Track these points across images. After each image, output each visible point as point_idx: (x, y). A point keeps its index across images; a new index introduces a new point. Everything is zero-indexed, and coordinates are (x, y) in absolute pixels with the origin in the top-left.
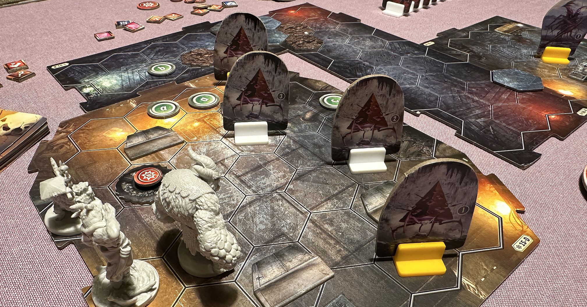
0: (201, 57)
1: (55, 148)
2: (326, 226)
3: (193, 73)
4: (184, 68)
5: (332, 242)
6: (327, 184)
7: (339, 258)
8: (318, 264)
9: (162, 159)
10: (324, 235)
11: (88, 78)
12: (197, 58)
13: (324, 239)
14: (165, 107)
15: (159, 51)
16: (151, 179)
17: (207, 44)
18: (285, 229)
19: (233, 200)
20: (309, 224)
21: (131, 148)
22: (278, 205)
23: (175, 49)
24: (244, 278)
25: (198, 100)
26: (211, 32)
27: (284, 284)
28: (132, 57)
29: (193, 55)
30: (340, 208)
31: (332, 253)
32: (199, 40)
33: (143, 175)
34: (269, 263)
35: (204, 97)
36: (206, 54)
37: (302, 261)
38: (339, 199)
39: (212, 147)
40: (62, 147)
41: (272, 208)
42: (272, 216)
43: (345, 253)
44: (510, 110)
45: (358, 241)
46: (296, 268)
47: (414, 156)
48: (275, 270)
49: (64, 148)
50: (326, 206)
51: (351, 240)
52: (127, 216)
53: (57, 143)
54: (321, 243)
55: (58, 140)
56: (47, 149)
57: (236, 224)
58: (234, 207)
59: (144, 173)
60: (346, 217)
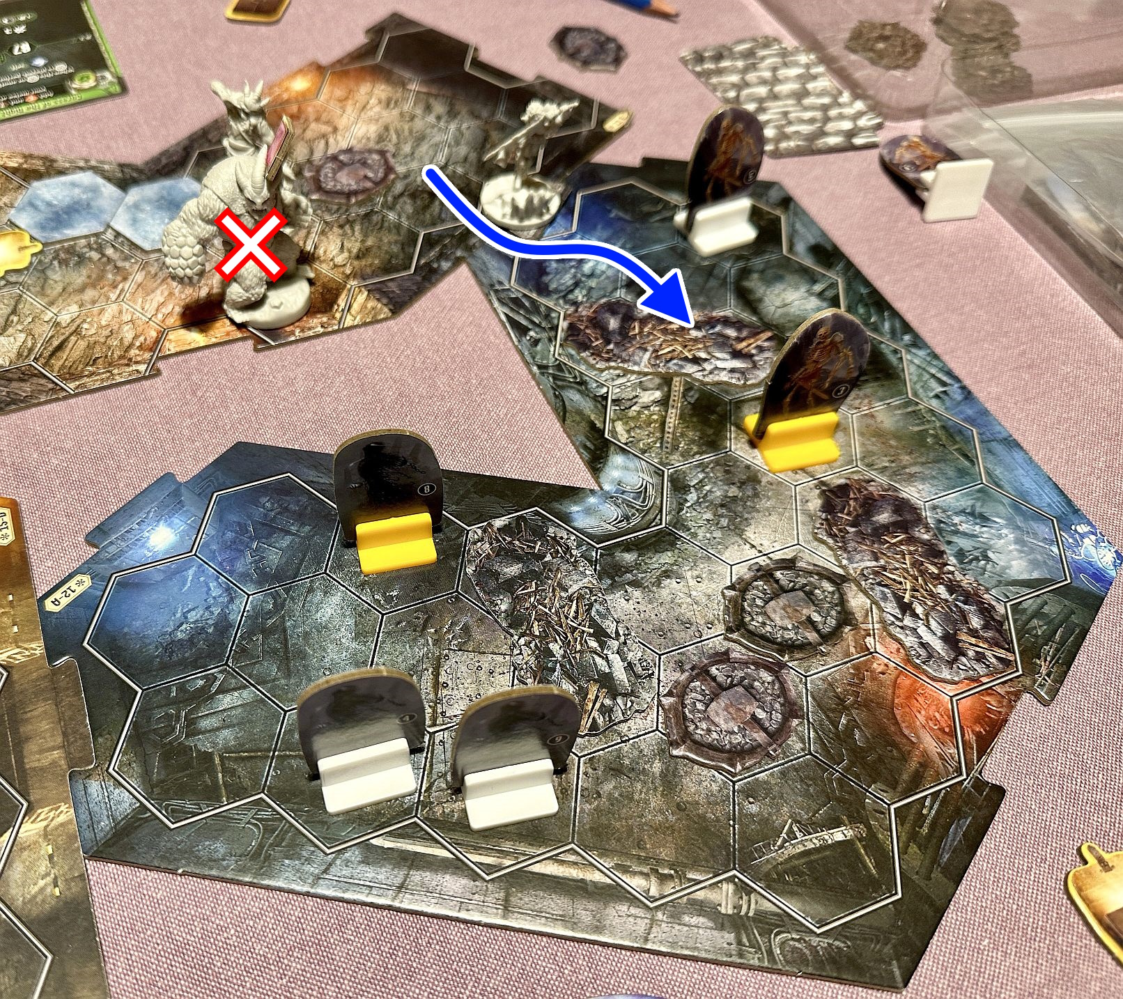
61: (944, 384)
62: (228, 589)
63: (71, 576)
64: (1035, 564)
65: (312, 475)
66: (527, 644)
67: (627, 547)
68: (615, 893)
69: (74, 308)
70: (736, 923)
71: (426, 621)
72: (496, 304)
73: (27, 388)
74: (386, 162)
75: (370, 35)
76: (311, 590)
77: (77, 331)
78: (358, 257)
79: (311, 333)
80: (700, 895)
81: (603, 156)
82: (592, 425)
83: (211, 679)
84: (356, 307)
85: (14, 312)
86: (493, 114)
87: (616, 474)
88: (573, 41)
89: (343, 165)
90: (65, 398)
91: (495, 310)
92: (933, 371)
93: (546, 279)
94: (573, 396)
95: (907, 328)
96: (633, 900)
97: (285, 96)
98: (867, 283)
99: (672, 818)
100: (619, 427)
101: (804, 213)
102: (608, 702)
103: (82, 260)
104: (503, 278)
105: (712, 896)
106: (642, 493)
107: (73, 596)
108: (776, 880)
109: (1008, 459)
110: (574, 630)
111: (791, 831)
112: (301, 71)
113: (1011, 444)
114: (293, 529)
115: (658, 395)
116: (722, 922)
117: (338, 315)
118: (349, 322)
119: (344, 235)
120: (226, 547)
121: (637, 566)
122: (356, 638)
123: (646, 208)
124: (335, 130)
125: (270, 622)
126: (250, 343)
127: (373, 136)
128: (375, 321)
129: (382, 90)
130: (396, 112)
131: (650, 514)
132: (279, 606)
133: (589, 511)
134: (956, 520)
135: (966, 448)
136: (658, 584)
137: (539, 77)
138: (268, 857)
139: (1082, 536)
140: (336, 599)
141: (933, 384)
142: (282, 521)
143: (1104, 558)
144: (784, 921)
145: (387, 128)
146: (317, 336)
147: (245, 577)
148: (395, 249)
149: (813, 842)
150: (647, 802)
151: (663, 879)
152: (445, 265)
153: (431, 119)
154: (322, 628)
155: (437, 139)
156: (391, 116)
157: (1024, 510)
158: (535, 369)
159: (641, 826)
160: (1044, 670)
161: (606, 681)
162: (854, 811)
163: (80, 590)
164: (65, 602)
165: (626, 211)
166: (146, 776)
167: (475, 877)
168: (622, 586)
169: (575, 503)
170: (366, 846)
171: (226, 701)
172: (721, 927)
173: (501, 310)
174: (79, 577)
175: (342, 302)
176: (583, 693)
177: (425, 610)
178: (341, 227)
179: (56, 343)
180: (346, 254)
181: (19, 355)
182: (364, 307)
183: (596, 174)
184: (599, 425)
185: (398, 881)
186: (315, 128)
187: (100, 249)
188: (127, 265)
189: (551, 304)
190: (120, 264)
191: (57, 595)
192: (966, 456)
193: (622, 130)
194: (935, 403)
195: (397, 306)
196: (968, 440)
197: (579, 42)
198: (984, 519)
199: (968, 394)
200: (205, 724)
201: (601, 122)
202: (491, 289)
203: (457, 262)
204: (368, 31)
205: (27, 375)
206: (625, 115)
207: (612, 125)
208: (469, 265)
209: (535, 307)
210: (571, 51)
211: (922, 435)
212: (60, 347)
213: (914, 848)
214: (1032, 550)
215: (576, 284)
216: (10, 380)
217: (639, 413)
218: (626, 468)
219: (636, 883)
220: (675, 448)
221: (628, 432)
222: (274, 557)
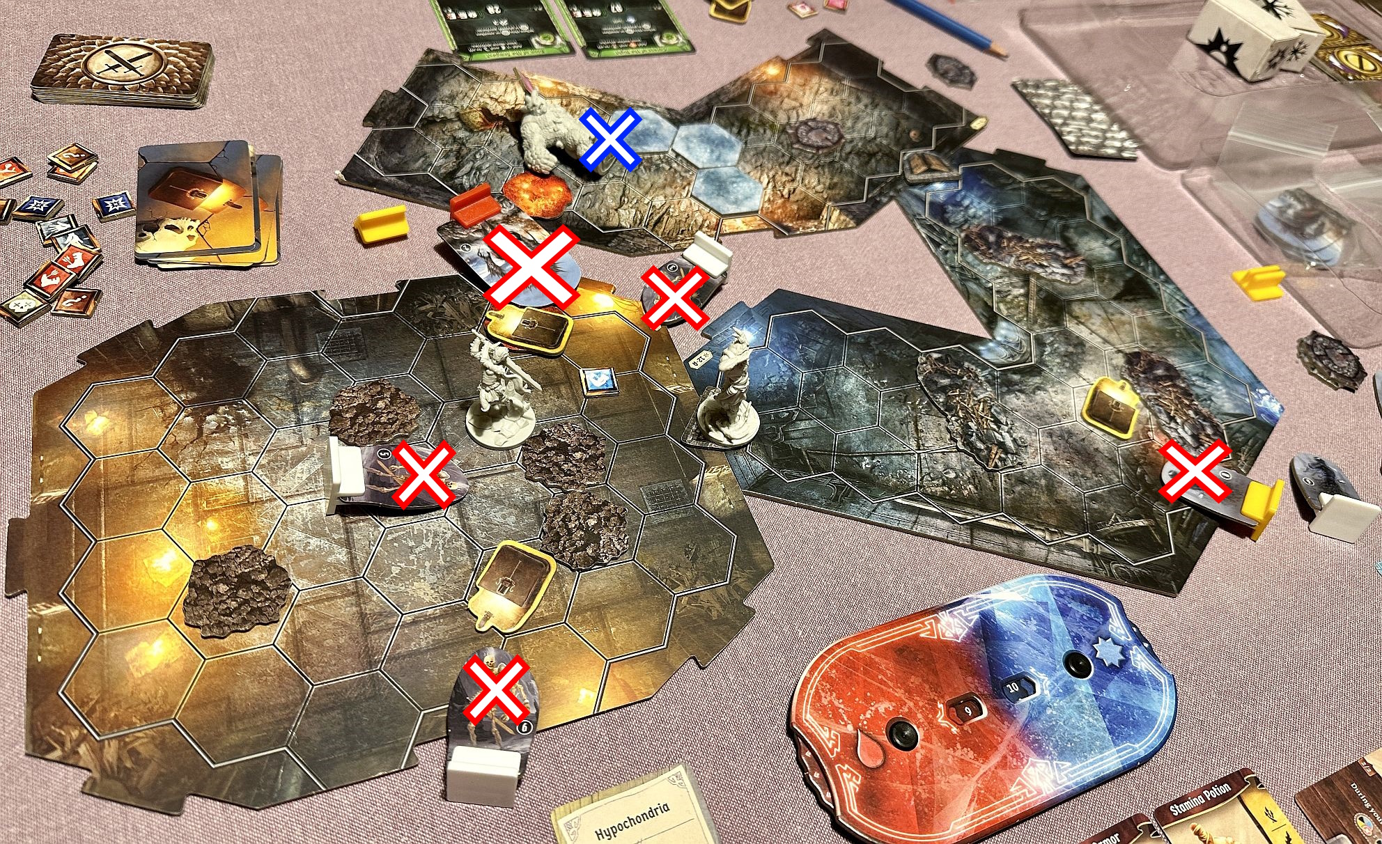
61: (1184, 305)
62: (790, 368)
63: (700, 351)
64: (1237, 406)
65: (826, 312)
66: (956, 421)
67: (1015, 372)
68: (1028, 537)
69: (662, 198)
70: (1091, 556)
71: (906, 397)
72: (919, 227)
73: (645, 243)
74: (839, 131)
75: (811, 42)
76: (837, 374)
77: (667, 212)
78: (829, 188)
79: (809, 230)
80: (1072, 542)
81: (971, 144)
82: (986, 303)
83: (791, 414)
84: (834, 218)
85: (624, 195)
86: (900, 108)
87: (1003, 332)
88: (943, 65)
89: (812, 129)
90: (669, 252)
91: (918, 231)
92: (1178, 297)
93: (947, 216)
94: (972, 286)
95: (1162, 272)
96: (1037, 541)
97: (764, 78)
98: (1137, 243)
99: (1054, 506)
100: (1002, 306)
101: (1098, 196)
102: (1003, 456)
103: (658, 169)
104: (920, 212)
105: (1079, 543)
106: (1019, 344)
107: (704, 362)
108: (1110, 539)
109: (1221, 350)
110: (982, 417)
111: (1116, 519)
112: (769, 62)
113: (1223, 343)
114: (821, 340)
115: (1022, 291)
116: (1085, 555)
117: (824, 222)
118: (831, 226)
119: (819, 173)
120: (784, 346)
121: (1021, 382)
122: (867, 402)
123: (1003, 181)
124: (801, 105)
125: (818, 388)
126: (771, 233)
127: (826, 112)
128: (846, 228)
129: (826, 83)
130: (838, 98)
131: (1026, 357)
132: (821, 381)
133: (990, 350)
134: (1194, 379)
135: (1198, 342)
136: (1034, 393)
137: (925, 87)
138: (842, 501)
139: (1263, 395)
140: (853, 380)
141: (1178, 304)
142: (813, 336)
143: (1275, 408)
144: (1116, 559)
145: (834, 109)
146: (812, 233)
147: (798, 363)
148: (852, 186)
149: (1128, 524)
150: (1039, 497)
151: (1052, 533)
152: (885, 200)
153: (861, 106)
154: (847, 394)
155: (867, 120)
156: (835, 100)
157: (1230, 379)
158: (947, 268)
159: (1038, 508)
160: (1243, 458)
161: (1001, 445)
162: (1148, 514)
163: (707, 359)
164: (700, 364)
165: (990, 181)
166: (767, 457)
167: (954, 522)
168: (1013, 392)
169: (982, 345)
170: (893, 502)
171: (803, 425)
172: (1085, 558)
173: (922, 231)
174: (705, 352)
175: (824, 214)
176: (989, 450)
177: (904, 391)
178: (816, 168)
179: (656, 218)
180: (822, 186)
181: (635, 222)
182: (838, 219)
183: (970, 155)
184: (990, 304)
185: (914, 519)
186: (788, 103)
187: (668, 163)
188: (688, 175)
189: (952, 231)
190: (683, 174)
191: (695, 360)
192: (1198, 346)
193: (982, 129)
194: (1179, 315)
195: (859, 221)
196: (1199, 337)
197: (946, 66)
198: (1209, 380)
199: (1198, 313)
200: (793, 435)
201: (969, 123)
202: (913, 218)
203: (891, 198)
204: (809, 39)
205: (643, 235)
206: (984, 120)
207: (976, 125)
208: (898, 203)
209: (943, 232)
210: (941, 71)
211: (1173, 332)
212: (659, 221)
213: (1179, 533)
214: (1235, 399)
215: (966, 221)
216: (634, 237)
217: (1012, 300)
218: (1008, 330)
219: (1038, 534)
220: (1035, 322)
221: (1008, 309)
222: (813, 354)
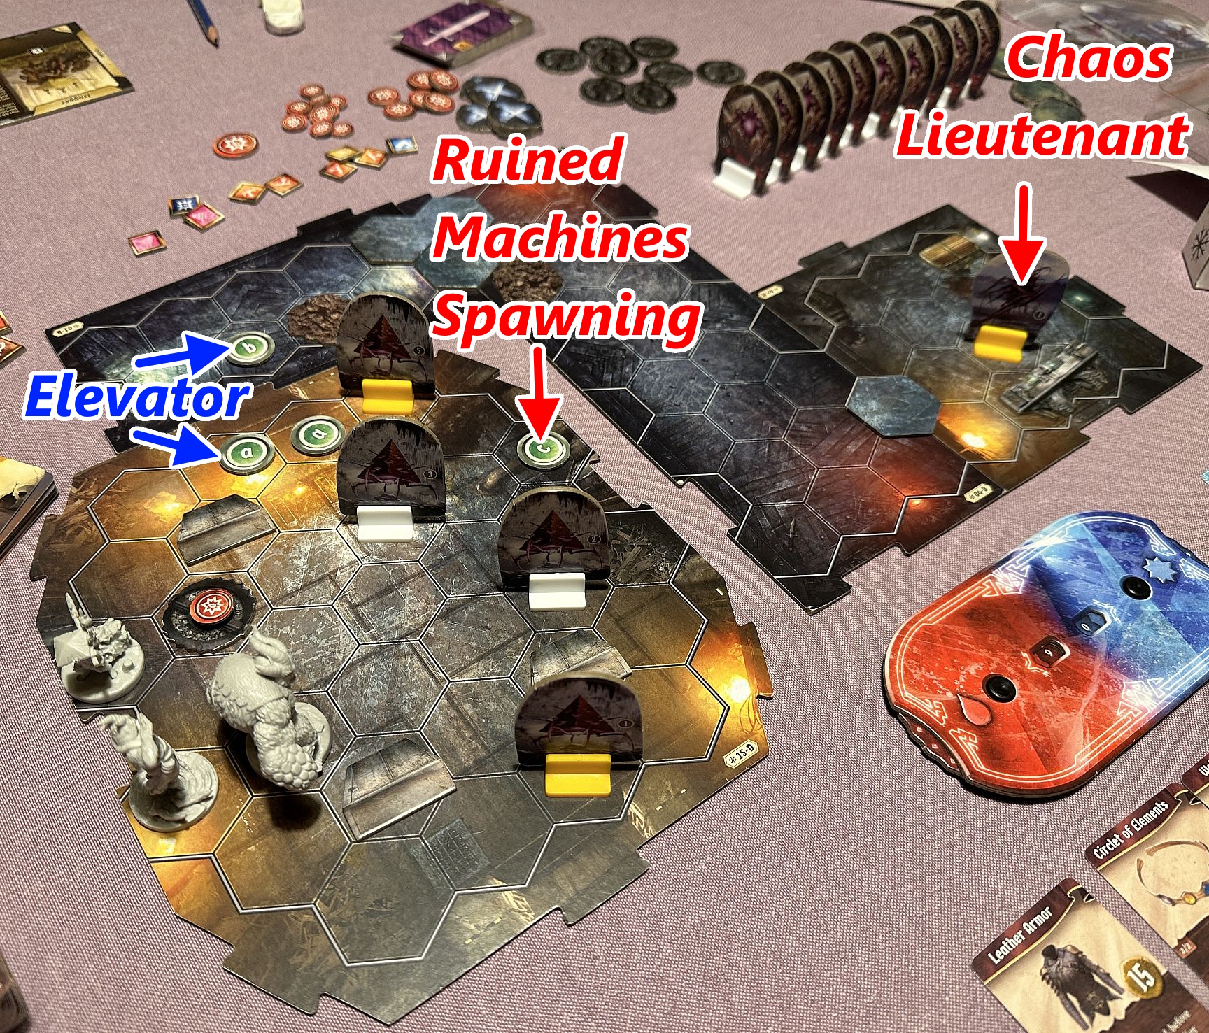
0: (324, 321)
1: (68, 532)
2: (467, 706)
3: (307, 360)
4: (290, 347)
5: (468, 734)
6: (488, 628)
7: (471, 762)
8: (437, 771)
9: (239, 566)
10: (460, 723)
11: (117, 366)
12: (316, 323)
13: (458, 729)
14: (249, 450)
15: (248, 295)
16: (216, 613)
17: (341, 277)
18: (405, 707)
19: (339, 652)
20: (443, 701)
21: (188, 540)
22: (405, 666)
23: (278, 291)
24: (333, 786)
25: (308, 435)
26: (352, 244)
27: (384, 800)
28: (198, 311)
29: (309, 312)
30: (495, 674)
31: (463, 751)
32: (327, 266)
33: (204, 605)
34: (370, 766)
35: (319, 427)
36: (334, 312)
37: (416, 765)
38: (498, 658)
39: (320, 543)
40: (79, 530)
41: (395, 670)
42: (392, 684)
43: (481, 753)
44: (846, 482)
45: (506, 735)
46: (405, 777)
47: (639, 579)
48: (377, 779)
49: (82, 533)
50: (475, 670)
51: (497, 732)
52: (178, 674)
53: (72, 522)
54: (452, 735)
55: (73, 514)
56: (56, 535)
57: (336, 696)
58: (340, 664)
59: (205, 601)
60: (499, 692)
